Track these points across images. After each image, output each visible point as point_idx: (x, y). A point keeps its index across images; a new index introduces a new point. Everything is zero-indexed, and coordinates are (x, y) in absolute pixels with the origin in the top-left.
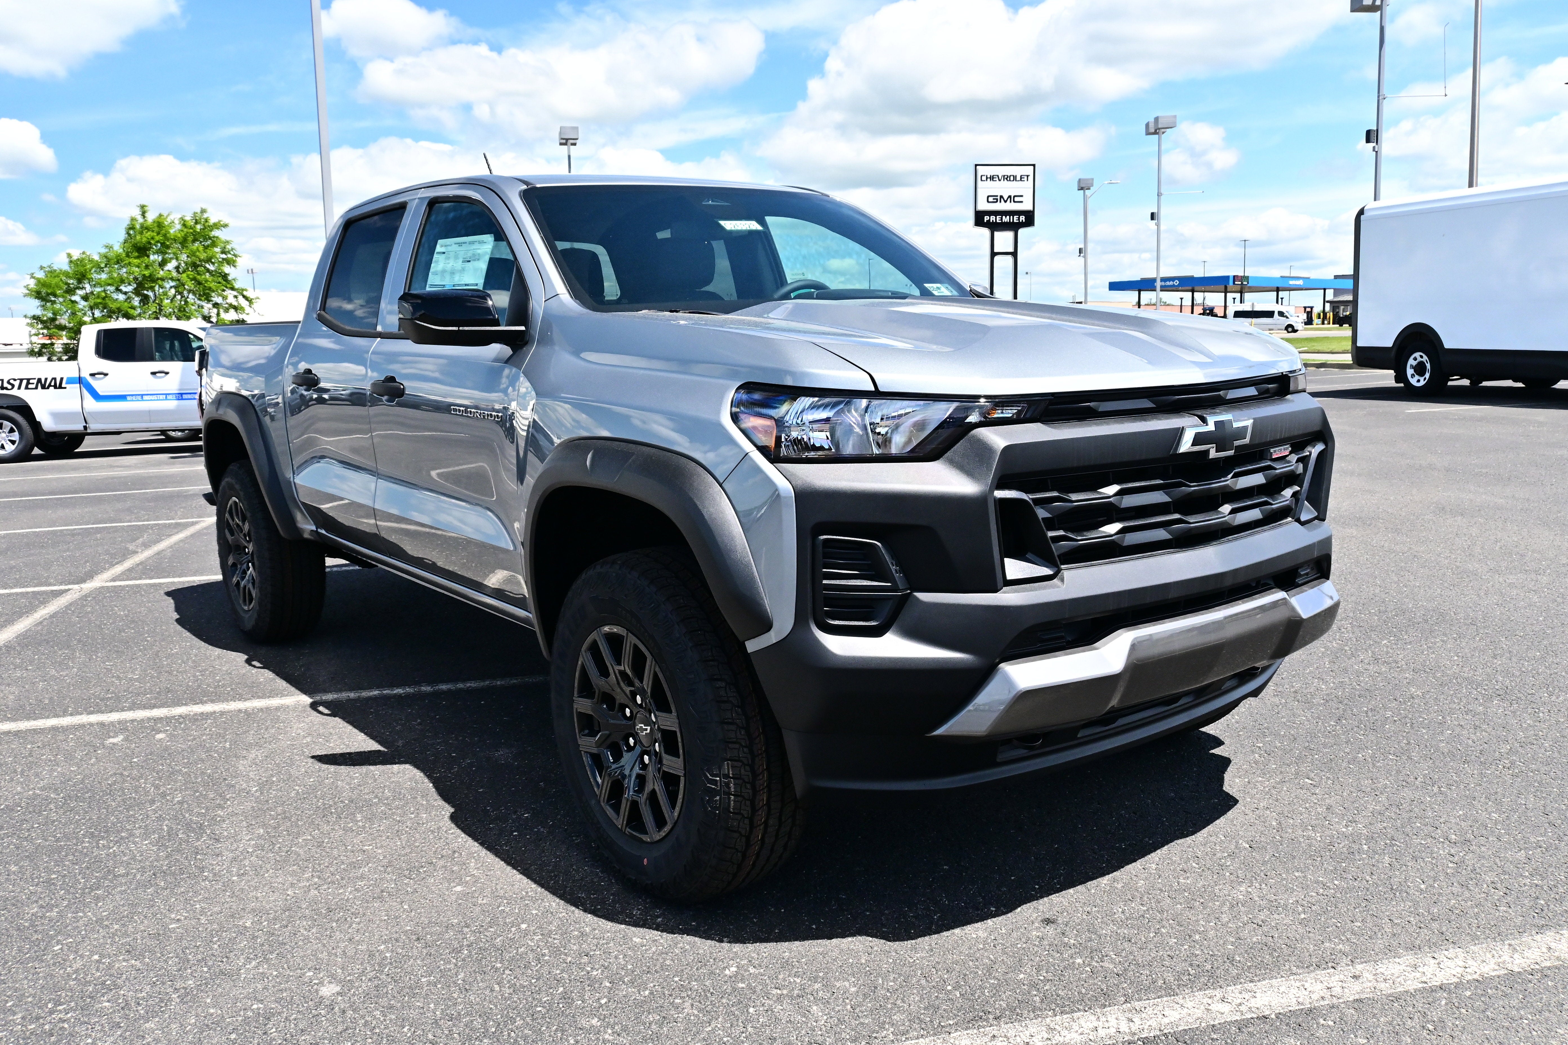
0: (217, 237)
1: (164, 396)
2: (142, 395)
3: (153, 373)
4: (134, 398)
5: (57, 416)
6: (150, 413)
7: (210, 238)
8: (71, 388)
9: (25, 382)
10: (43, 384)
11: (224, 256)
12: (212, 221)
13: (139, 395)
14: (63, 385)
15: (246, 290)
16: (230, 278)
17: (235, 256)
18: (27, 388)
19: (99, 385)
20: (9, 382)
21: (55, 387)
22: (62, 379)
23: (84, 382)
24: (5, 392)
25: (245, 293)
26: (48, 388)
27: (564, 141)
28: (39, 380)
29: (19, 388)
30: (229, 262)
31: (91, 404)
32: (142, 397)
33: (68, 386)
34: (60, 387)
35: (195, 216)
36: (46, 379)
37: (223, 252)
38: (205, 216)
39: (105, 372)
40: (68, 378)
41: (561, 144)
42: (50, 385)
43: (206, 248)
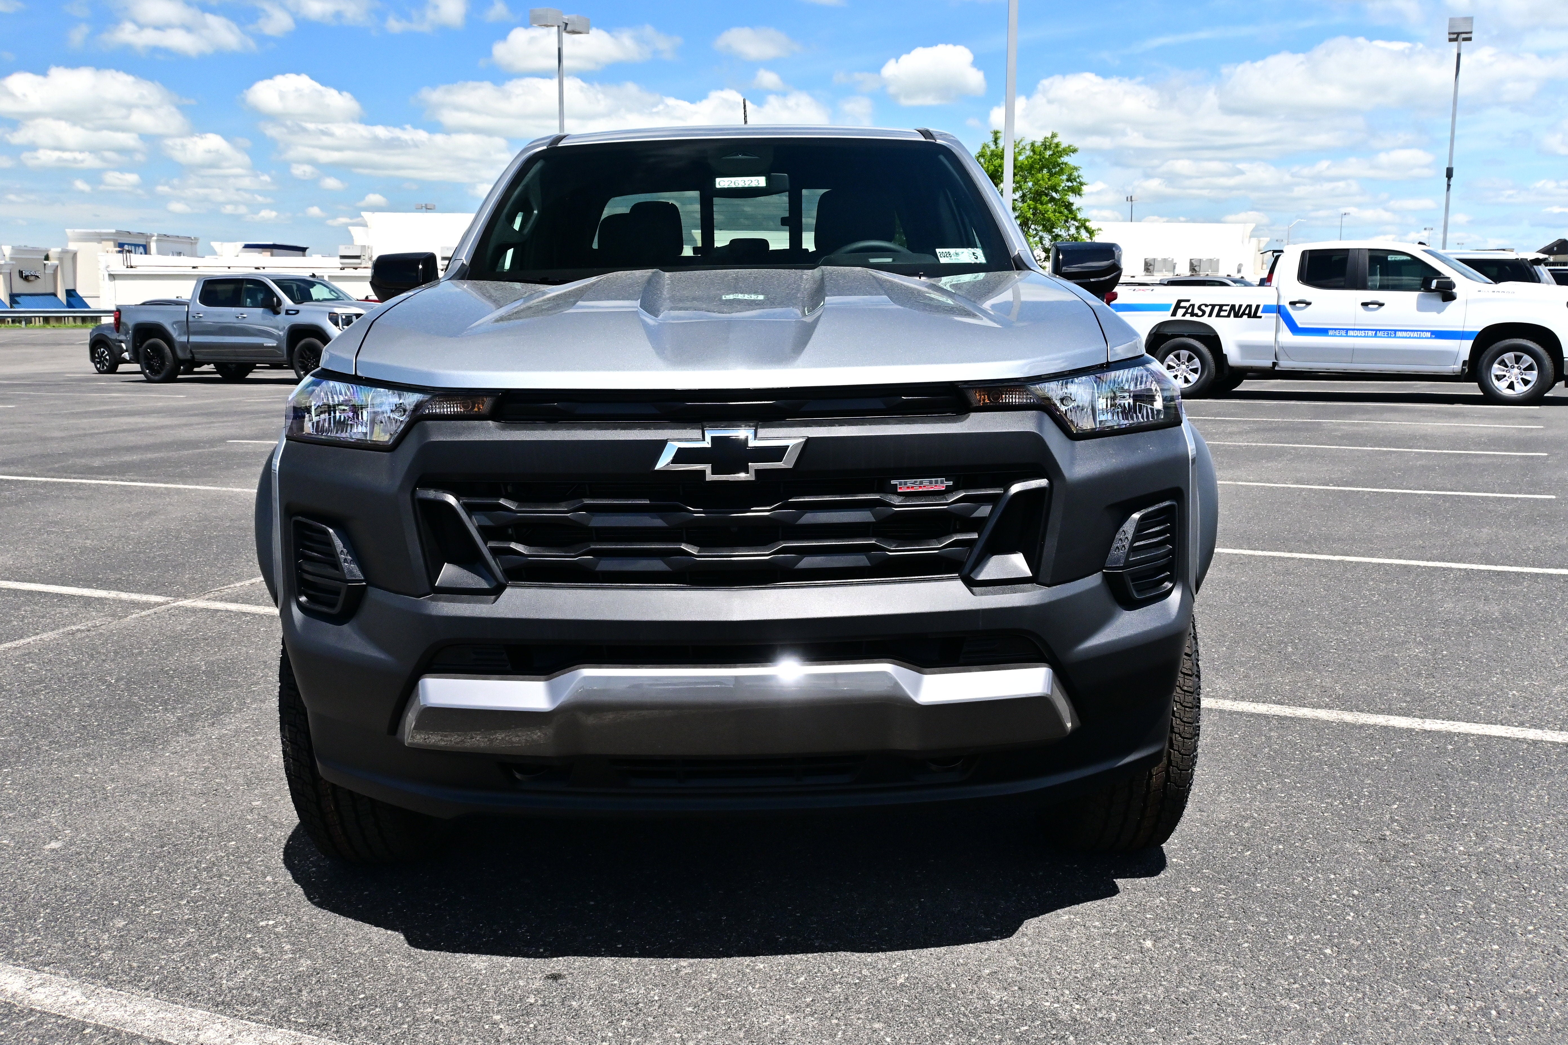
0: (1066, 164)
1: (1374, 333)
2: (1347, 330)
3: (1365, 304)
4: (1337, 332)
5: (1245, 349)
6: (1353, 352)
7: (1059, 165)
8: (1266, 317)
9: (1217, 308)
10: (1236, 312)
11: (1069, 184)
12: (1064, 145)
13: (1343, 329)
14: (1259, 314)
15: (1088, 221)
16: (1074, 207)
17: (1081, 184)
18: (1218, 315)
19: (1300, 317)
20: (1199, 308)
21: (1249, 316)
22: (1258, 307)
23: (1282, 311)
24: (1195, 319)
25: (1087, 224)
26: (1241, 316)
27: (1455, 36)
28: (1233, 307)
29: (1210, 315)
30: (1077, 191)
31: (1287, 337)
32: (1347, 333)
33: (1263, 315)
34: (1255, 316)
35: (1045, 141)
36: (1240, 306)
37: (1068, 180)
38: (1056, 140)
39: (1308, 300)
40: (1265, 306)
41: (1451, 40)
42: (1244, 314)
43: (1052, 175)
